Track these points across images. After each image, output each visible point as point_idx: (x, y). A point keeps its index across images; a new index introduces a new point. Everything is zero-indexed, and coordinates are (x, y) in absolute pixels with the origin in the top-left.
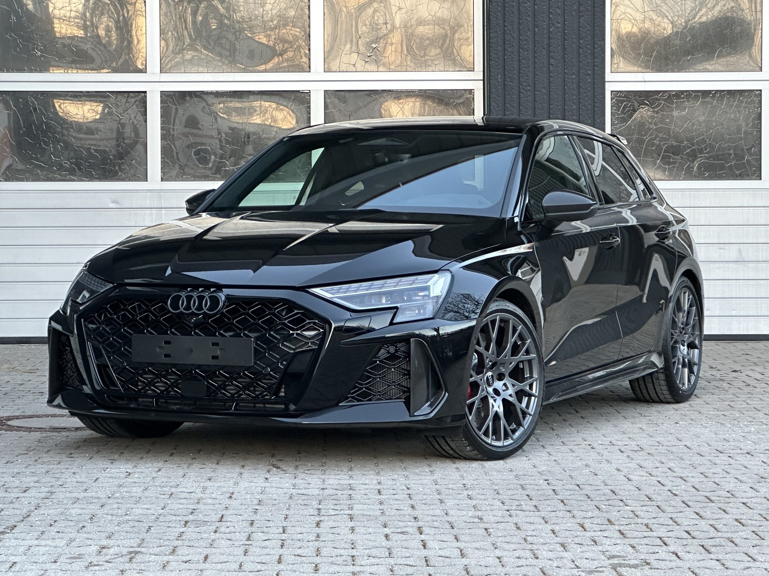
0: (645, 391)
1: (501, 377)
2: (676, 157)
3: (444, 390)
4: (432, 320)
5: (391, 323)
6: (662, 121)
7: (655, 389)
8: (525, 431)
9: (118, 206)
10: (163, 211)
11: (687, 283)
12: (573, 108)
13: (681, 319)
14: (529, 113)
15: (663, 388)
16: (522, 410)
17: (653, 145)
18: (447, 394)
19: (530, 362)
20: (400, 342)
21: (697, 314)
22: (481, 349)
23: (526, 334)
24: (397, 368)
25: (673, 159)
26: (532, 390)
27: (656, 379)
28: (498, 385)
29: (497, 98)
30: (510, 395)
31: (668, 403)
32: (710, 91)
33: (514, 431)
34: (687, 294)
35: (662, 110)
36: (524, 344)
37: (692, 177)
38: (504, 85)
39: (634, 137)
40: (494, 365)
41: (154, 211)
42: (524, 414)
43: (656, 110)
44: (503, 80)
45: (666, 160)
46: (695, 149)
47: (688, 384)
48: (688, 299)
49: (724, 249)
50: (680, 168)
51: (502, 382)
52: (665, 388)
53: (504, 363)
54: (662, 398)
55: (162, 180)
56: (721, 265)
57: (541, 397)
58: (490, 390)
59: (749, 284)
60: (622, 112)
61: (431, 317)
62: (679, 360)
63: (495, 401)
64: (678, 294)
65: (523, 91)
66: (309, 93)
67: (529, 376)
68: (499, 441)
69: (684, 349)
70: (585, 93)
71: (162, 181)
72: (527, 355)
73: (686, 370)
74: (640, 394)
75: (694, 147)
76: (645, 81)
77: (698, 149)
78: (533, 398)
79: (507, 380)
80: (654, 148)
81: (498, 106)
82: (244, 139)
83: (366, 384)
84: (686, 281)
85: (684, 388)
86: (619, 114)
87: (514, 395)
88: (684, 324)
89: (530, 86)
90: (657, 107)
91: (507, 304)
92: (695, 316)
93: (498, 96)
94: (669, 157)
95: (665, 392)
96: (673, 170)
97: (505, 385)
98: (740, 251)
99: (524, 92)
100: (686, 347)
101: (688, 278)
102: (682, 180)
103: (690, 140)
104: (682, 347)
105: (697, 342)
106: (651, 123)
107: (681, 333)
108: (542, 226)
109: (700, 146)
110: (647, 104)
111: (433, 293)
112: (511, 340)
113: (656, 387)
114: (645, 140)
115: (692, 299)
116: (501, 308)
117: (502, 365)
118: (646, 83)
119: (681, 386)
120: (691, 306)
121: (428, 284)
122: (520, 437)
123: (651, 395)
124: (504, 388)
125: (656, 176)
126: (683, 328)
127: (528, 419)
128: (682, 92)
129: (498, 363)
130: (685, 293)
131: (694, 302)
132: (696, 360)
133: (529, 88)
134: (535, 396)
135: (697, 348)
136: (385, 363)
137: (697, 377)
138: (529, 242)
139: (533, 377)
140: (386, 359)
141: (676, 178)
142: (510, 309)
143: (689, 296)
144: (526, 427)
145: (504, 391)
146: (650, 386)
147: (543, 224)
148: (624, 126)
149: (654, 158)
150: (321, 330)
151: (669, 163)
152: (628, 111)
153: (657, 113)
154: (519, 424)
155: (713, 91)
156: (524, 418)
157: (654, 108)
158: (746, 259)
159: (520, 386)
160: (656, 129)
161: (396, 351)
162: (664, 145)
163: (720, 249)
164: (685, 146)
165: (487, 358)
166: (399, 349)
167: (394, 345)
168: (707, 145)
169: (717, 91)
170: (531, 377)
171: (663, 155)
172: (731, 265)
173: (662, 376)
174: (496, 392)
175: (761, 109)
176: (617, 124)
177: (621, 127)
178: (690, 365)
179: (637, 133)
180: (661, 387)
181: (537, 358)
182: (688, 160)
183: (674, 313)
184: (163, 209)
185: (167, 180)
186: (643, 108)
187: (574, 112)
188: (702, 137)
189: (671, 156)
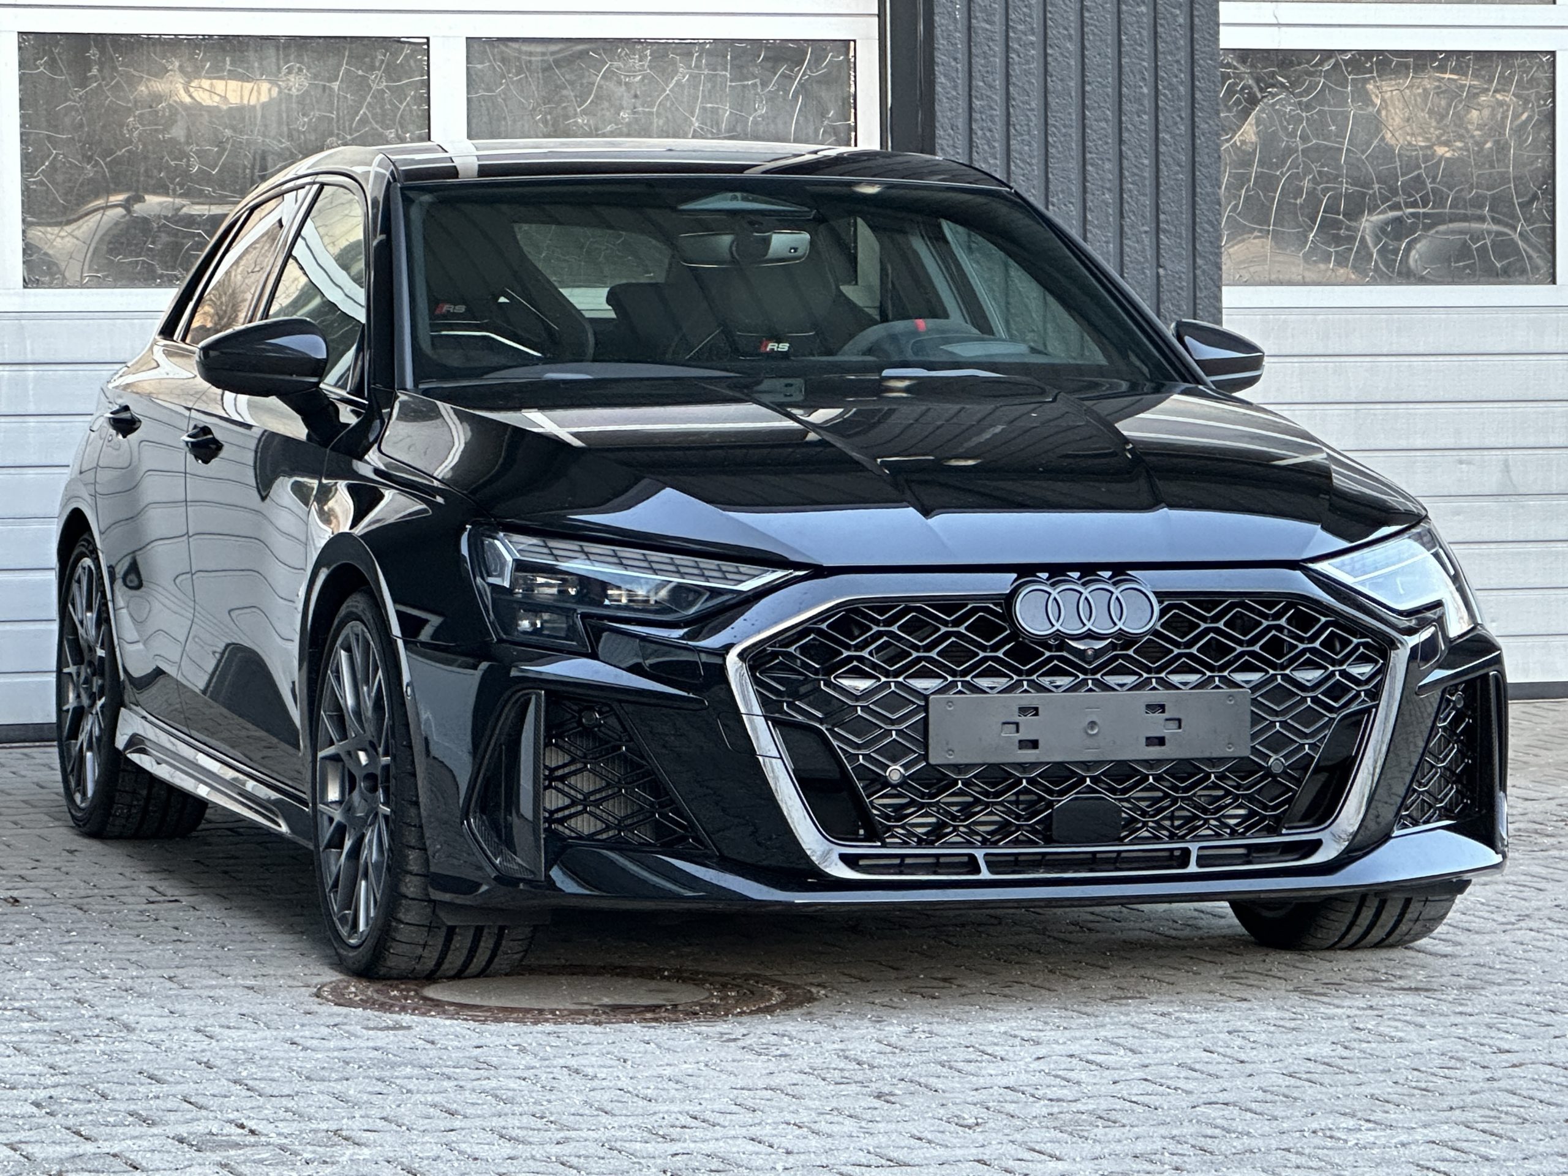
2: (1352, 224)
10: (31, 373)
12: (1142, 94)
14: (1034, 105)
17: (1299, 191)
25: (1348, 228)
29: (953, 63)
32: (1434, 54)
35: (1320, 98)
37: (1392, 276)
38: (969, 28)
39: (1253, 170)
43: (1305, 99)
44: (966, 15)
45: (1330, 233)
49: (1469, 463)
50: (1363, 253)
55: (26, 284)
56: (1464, 504)
59: (1529, 553)
65: (1016, 46)
66: (424, 47)
70: (1171, 53)
71: (25, 287)
75: (1397, 200)
76: (1279, 25)
80: (1300, 200)
81: (955, 88)
82: (253, 173)
89: (1033, 34)
90: (1307, 92)
93: (955, 59)
94: (1338, 224)
96: (1347, 259)
98: (1506, 468)
99: (1021, 50)
102: (1369, 285)
103: (1388, 180)
109: (1409, 196)
110: (1282, 85)
114: (1278, 179)
118: (1284, 29)
125: (1307, 274)
128: (1369, 54)
133: (1033, 38)
141: (1356, 277)
149: (1301, 226)
151: (1337, 240)
152: (1238, 102)
153: (1308, 107)
155: (1441, 52)
157: (1301, 95)
158: (1521, 490)
160: (1305, 152)
162: (1325, 191)
163: (1461, 462)
164: (1374, 195)
168: (1429, 194)
169: (1449, 53)
171: (1323, 220)
172: (1484, 503)
175: (1554, 102)
179: (1260, 161)
182: (1384, 232)
184: (30, 367)
185: (38, 284)
186: (1274, 95)
187: (1146, 102)
188: (1416, 173)
189: (1341, 222)
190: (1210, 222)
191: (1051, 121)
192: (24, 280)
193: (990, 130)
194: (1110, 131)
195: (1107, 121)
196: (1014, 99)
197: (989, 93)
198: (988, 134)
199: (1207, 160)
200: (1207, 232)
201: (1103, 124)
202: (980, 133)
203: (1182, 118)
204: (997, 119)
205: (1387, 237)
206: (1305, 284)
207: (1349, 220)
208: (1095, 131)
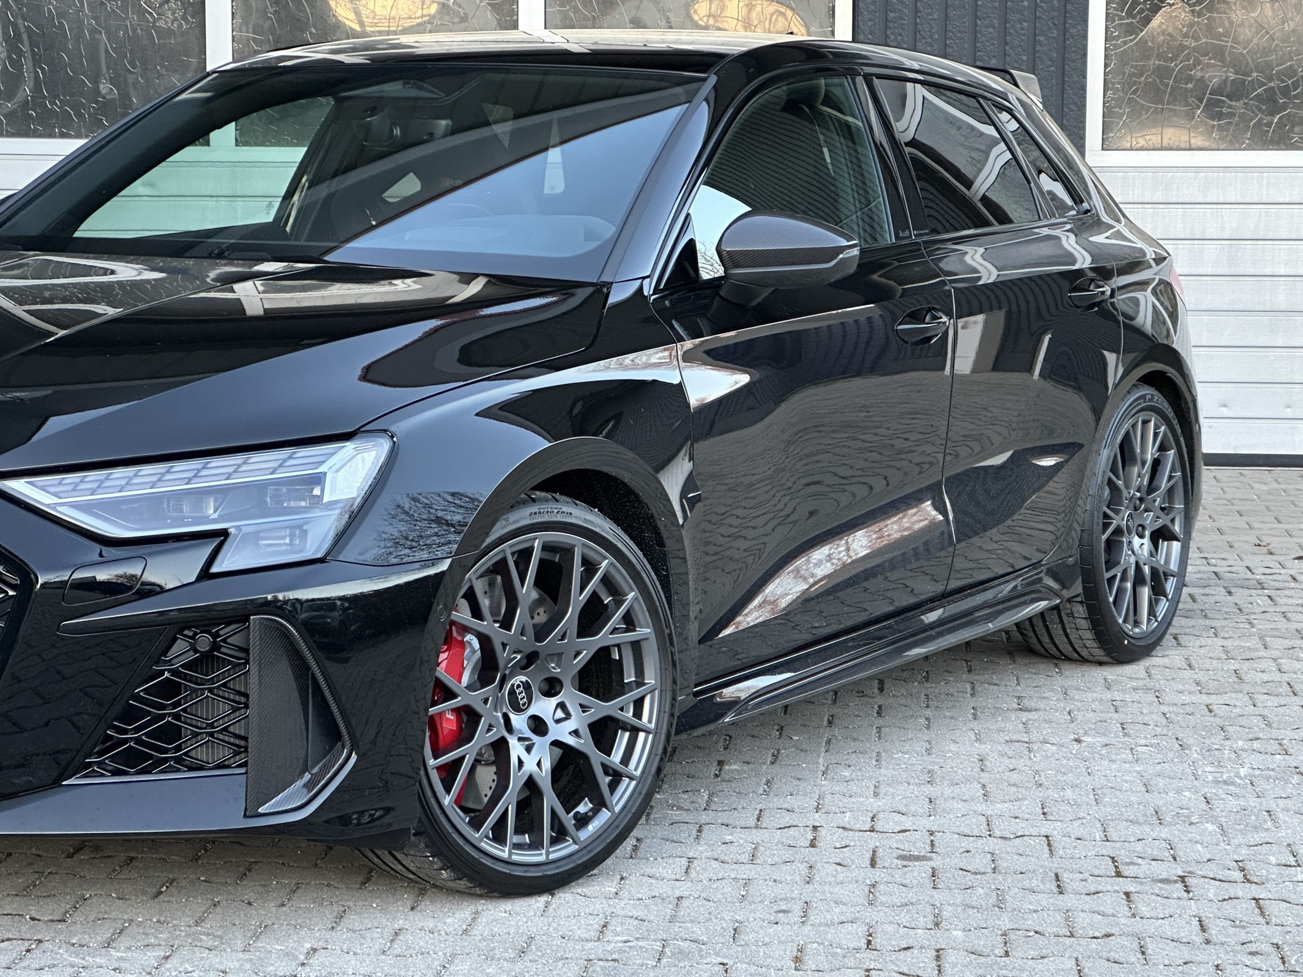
0: (1046, 639)
1: (551, 687)
2: (1234, 103)
3: (348, 744)
4: (319, 565)
5: (205, 574)
6: (1210, 28)
7: (1067, 636)
8: (616, 818)
9: (155, 193)
10: (240, 203)
11: (1151, 400)
13: (1136, 482)
14: (936, 17)
15: (1085, 636)
16: (607, 769)
17: (1189, 79)
18: (354, 757)
19: (636, 646)
20: (228, 624)
21: (1178, 466)
22: (489, 626)
23: (622, 578)
24: (218, 688)
25: (1230, 107)
26: (640, 717)
27: (1068, 615)
28: (544, 707)
30: (576, 733)
31: (1101, 664)
33: (582, 821)
34: (1152, 424)
36: (619, 603)
37: (1265, 143)
39: (1151, 63)
40: (531, 658)
41: (223, 202)
42: (616, 777)
43: (1197, 8)
45: (1214, 110)
46: (1273, 87)
47: (1149, 620)
48: (1156, 435)
50: (1241, 125)
51: (554, 701)
52: (1089, 635)
53: (560, 655)
54: (1084, 653)
57: (664, 731)
58: (519, 721)
60: (1130, 14)
61: (319, 555)
62: (1125, 571)
63: (529, 749)
64: (1126, 426)
67: (633, 679)
68: (537, 848)
69: (1141, 545)
71: (236, 145)
72: (627, 630)
73: (1145, 592)
74: (1036, 642)
75: (1272, 84)
77: (1279, 88)
78: (642, 735)
79: (570, 695)
80: (1190, 86)
83: (137, 730)
84: (1148, 397)
85: (1137, 630)
86: (1122, 18)
87: (585, 732)
88: (1144, 490)
91: (565, 509)
92: (1173, 469)
94: (1219, 103)
95: (1089, 643)
96: (1227, 130)
97: (562, 706)
100: (1146, 541)
101: (1157, 389)
102: (1244, 149)
103: (1265, 69)
104: (1136, 541)
105: (1177, 528)
106: (1186, 36)
107: (1136, 509)
108: (721, 297)
109: (1283, 81)
111: (332, 492)
112: (578, 599)
113: (1068, 631)
115: (1165, 433)
116: (546, 518)
117: (556, 658)
119: (1128, 627)
120: (1163, 448)
121: (321, 469)
122: (598, 836)
123: (1061, 647)
124: (560, 714)
125: (1193, 141)
126: (1141, 500)
127: (626, 788)
129: (542, 655)
130: (1145, 422)
131: (1171, 439)
132: (1173, 566)
134: (648, 732)
135: (1177, 540)
136: (185, 677)
137: (1175, 602)
138: (695, 334)
139: (644, 684)
140: (188, 666)
141: (1234, 144)
142: (573, 521)
143: (1157, 427)
144: (617, 809)
145: (558, 721)
146: (1056, 629)
147: (723, 292)
148: (1131, 41)
149: (1190, 105)
150: (11, 593)
151: (1219, 116)
153: (1200, 14)
154: (600, 803)
156: (613, 786)
159: (601, 708)
160: (1195, 49)
161: (215, 647)
164: (1253, 81)
165: (504, 645)
166: (224, 641)
167: (209, 632)
168: (1298, 80)
170: (640, 683)
171: (1209, 100)
173: (1080, 610)
174: (538, 725)
176: (1118, 37)
177: (1125, 43)
178: (1158, 581)
179: (1157, 57)
180: (1080, 632)
181: (653, 638)
182: (1260, 110)
183: (1114, 470)
184: (240, 199)
185: (246, 144)
187: (1026, 13)
188: (1289, 64)
189: (1224, 102)
190: (1075, 104)
191: (950, 28)
192: (236, 140)
193: (900, 35)
194: (995, 35)
195: (994, 27)
196: (920, 12)
197: (901, 8)
198: (899, 38)
199: (1074, 56)
200: (1072, 110)
201: (991, 30)
202: (892, 37)
203: (1055, 25)
204: (906, 27)
205: (1262, 113)
206: (1190, 149)
207: (1231, 100)
208: (984, 35)
